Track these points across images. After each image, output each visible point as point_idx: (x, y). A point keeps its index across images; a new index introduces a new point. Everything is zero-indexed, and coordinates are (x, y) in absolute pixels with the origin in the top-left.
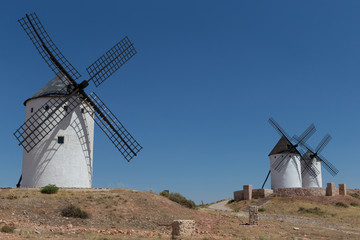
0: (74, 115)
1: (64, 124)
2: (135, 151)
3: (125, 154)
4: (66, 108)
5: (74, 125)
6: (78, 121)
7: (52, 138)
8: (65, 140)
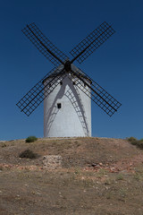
0: (67, 87)
1: (61, 95)
2: (116, 108)
3: (108, 111)
4: (61, 83)
5: (68, 94)
6: (70, 91)
7: (53, 106)
8: (62, 105)
